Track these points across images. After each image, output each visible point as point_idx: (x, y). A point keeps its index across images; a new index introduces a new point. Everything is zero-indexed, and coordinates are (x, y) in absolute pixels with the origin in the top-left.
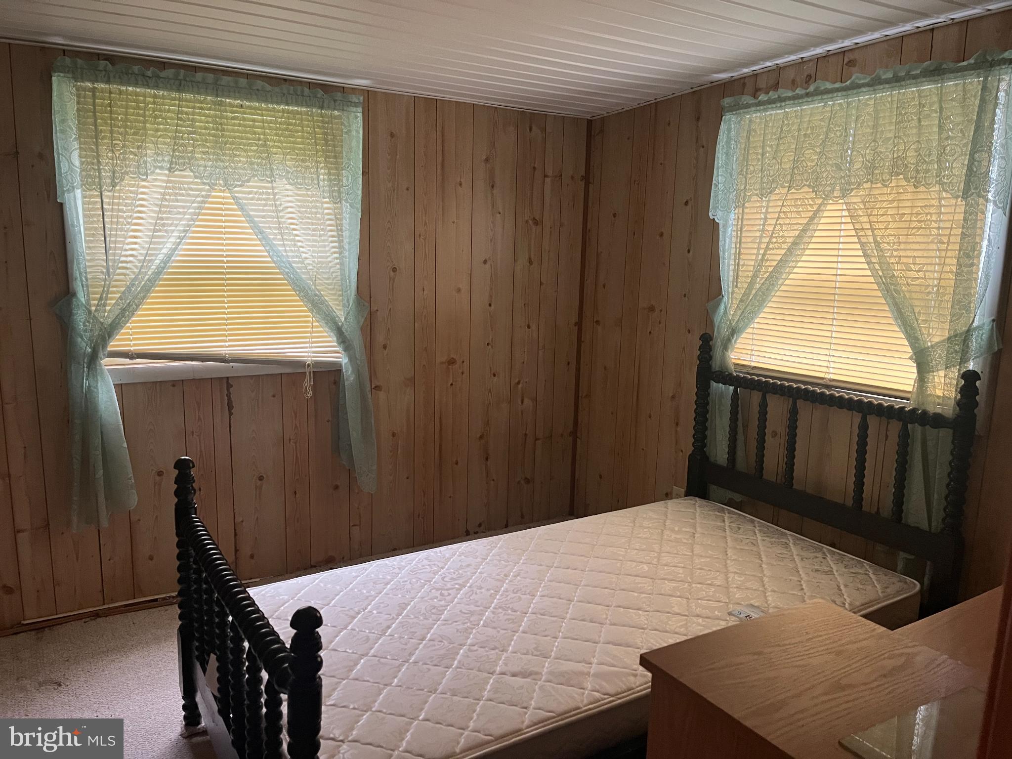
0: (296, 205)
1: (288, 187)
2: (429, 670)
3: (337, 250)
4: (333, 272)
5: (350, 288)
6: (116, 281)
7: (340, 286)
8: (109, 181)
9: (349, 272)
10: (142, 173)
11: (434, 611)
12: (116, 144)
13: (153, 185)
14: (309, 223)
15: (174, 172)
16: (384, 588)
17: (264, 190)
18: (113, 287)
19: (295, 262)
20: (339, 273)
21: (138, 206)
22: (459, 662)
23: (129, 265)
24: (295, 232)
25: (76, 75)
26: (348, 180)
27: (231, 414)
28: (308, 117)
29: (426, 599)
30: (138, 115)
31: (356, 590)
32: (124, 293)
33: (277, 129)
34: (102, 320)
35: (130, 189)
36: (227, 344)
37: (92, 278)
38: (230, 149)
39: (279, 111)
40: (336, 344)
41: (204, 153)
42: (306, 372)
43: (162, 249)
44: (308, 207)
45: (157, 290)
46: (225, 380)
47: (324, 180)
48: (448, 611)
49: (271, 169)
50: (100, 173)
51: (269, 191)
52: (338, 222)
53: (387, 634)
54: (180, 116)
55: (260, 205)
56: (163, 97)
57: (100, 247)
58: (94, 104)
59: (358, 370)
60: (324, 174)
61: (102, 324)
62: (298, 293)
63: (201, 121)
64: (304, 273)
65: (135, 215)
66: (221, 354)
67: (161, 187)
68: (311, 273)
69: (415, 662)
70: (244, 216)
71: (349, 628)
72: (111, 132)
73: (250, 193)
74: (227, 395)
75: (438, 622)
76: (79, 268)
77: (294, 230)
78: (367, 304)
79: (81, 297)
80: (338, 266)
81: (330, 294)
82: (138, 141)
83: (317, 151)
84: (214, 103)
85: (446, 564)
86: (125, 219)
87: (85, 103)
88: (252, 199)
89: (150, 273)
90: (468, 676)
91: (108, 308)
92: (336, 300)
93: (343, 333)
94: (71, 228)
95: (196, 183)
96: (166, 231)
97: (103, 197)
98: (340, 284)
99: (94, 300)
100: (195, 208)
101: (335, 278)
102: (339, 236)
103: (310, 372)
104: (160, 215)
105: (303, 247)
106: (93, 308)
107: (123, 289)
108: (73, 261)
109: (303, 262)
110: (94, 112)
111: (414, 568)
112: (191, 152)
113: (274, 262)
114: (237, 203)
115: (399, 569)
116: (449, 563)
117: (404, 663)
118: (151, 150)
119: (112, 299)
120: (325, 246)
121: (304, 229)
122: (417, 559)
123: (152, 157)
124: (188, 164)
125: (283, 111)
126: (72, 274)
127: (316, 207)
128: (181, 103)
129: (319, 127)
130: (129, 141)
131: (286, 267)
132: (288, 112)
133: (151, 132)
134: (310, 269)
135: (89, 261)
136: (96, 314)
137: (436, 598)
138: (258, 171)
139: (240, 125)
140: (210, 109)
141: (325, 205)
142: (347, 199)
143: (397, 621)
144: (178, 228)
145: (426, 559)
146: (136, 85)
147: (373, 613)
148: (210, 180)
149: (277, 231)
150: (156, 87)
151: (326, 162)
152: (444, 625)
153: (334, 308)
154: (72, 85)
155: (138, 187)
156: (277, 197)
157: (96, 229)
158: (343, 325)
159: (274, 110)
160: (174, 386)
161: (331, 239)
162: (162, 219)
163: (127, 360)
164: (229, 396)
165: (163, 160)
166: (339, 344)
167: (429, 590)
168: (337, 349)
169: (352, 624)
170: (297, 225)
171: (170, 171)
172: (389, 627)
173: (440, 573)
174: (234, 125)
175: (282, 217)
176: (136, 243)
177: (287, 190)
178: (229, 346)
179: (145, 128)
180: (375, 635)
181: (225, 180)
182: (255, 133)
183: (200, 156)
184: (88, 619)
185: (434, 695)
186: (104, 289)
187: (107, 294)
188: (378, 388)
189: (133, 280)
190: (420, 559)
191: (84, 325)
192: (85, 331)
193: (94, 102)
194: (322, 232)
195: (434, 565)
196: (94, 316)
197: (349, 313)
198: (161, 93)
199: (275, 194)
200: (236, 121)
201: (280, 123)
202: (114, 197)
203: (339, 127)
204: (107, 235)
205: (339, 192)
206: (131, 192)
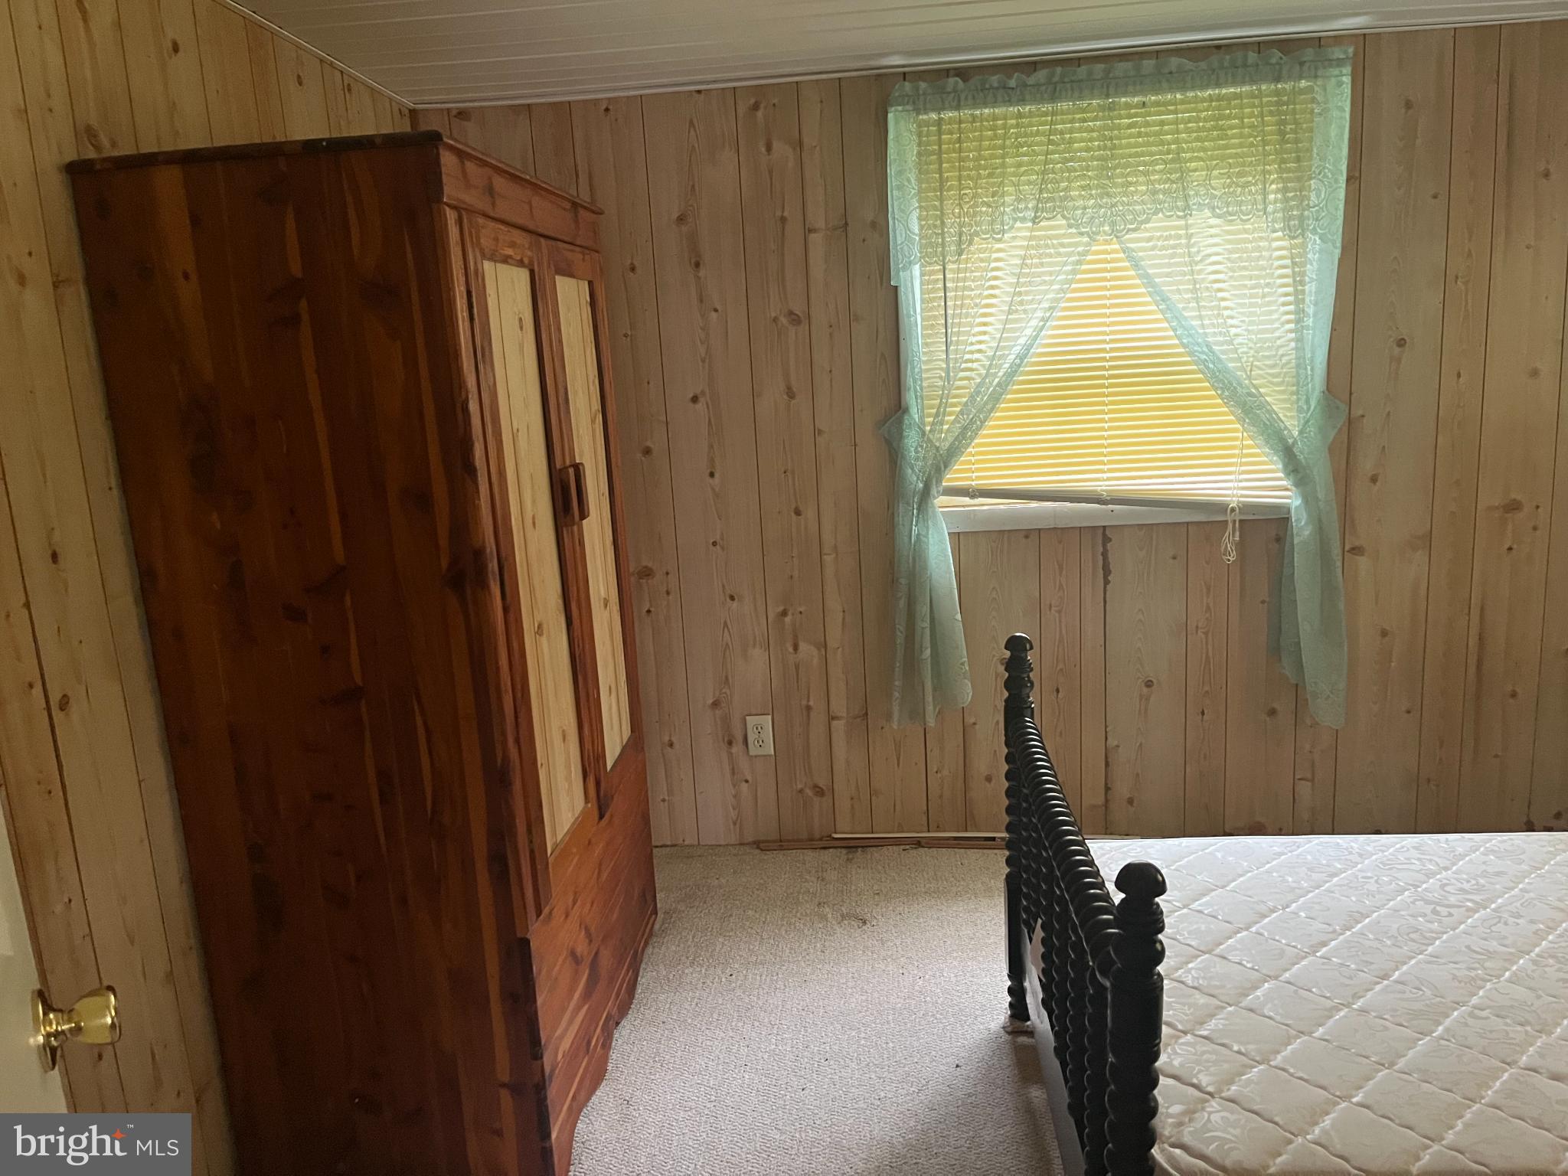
0: (1225, 249)
1: (1214, 221)
2: (1386, 1028)
3: (1292, 317)
4: (1283, 355)
5: (1312, 379)
6: (958, 388)
7: (1293, 377)
8: (953, 248)
9: (1313, 353)
10: (997, 232)
11: (1413, 936)
12: (966, 194)
13: (1011, 246)
14: (1243, 277)
15: (1039, 222)
16: (1327, 882)
17: (1173, 233)
18: (954, 397)
19: (1217, 343)
20: (1294, 356)
21: (989, 280)
22: (1447, 1030)
23: (975, 365)
24: (1220, 295)
25: (918, 104)
26: (1318, 196)
27: (1106, 582)
28: (1252, 100)
29: (1402, 913)
30: (994, 148)
31: (1274, 874)
32: (965, 405)
33: (1199, 130)
34: (937, 444)
35: (981, 255)
36: (1105, 476)
37: (929, 387)
38: (1123, 175)
39: (1203, 100)
40: (1281, 475)
41: (1083, 188)
42: (1227, 521)
43: (1018, 337)
44: (1245, 250)
45: (1009, 399)
46: (1101, 531)
47: (1275, 201)
48: (1445, 942)
49: (1186, 197)
50: (943, 239)
51: (1180, 232)
52: (1297, 269)
53: (1318, 954)
54: (1051, 137)
55: (1164, 257)
56: (1031, 114)
57: (940, 342)
58: (940, 143)
59: (1320, 521)
60: (1277, 191)
61: (937, 449)
62: (1219, 392)
63: (1082, 140)
64: (1232, 360)
65: (986, 293)
66: (1096, 491)
67: (1021, 247)
68: (1243, 360)
69: (1363, 1011)
70: (1139, 276)
71: (1253, 929)
72: (960, 178)
73: (1149, 239)
74: (1102, 554)
75: (1420, 956)
76: (913, 373)
77: (1220, 290)
78: (1344, 407)
79: (914, 413)
80: (1293, 344)
81: (1275, 391)
82: (993, 185)
83: (1266, 154)
84: (1102, 108)
85: (1454, 864)
86: (972, 299)
87: (928, 144)
88: (1153, 248)
89: (1001, 374)
90: (1457, 1056)
91: (946, 427)
92: (1284, 401)
93: (1295, 456)
94: (906, 319)
95: (1071, 235)
96: (1025, 311)
97: (947, 272)
98: (1294, 374)
99: (929, 416)
100: (1067, 273)
101: (1287, 364)
102: (1296, 293)
103: (1235, 521)
104: (1017, 289)
105: (1232, 317)
106: (928, 428)
107: (965, 400)
108: (906, 366)
109: (1231, 343)
110: (940, 152)
111: (1389, 860)
112: (1065, 189)
113: (1184, 346)
114: (1130, 258)
115: (1361, 855)
116: (1461, 863)
117: (1341, 1007)
118: (1011, 195)
119: (950, 414)
120: (1271, 313)
121: (1235, 287)
122: (1398, 846)
123: (1012, 205)
124: (1059, 207)
125: (1211, 99)
126: (905, 381)
127: (1259, 249)
128: (1054, 118)
129: (1271, 114)
130: (981, 188)
131: (1203, 352)
132: (1220, 98)
133: (1012, 169)
134: (1243, 353)
135: (926, 362)
136: (931, 436)
137: (1424, 915)
138: (1165, 202)
139: (1140, 135)
140: (1095, 119)
141: (1275, 244)
142: (1314, 228)
143: (1341, 937)
144: (1041, 306)
145: (1414, 847)
146: (995, 103)
147: (1299, 916)
148: (1091, 228)
149: (1190, 295)
150: (1022, 101)
151: (1281, 171)
152: (1429, 962)
153: (1281, 415)
154: (912, 120)
155: (991, 251)
156: (1193, 241)
157: (935, 317)
158: (1295, 442)
159: (1196, 99)
160: (1027, 537)
161: (1283, 299)
162: (1020, 294)
163: (967, 500)
164: (1105, 555)
165: (1026, 208)
166: (1288, 475)
167: (1411, 899)
168: (1284, 483)
169: (1258, 925)
170: (1224, 282)
171: (1034, 223)
172: (1324, 944)
173: (1438, 876)
174: (1130, 136)
175: (1200, 272)
176: (985, 333)
177: (1211, 227)
178: (1108, 479)
179: (1003, 165)
180: (1296, 950)
181: (1113, 224)
182: (1162, 143)
183: (1077, 193)
184: (908, 847)
185: (1387, 1071)
186: (941, 400)
187: (945, 407)
188: (1356, 550)
189: (979, 385)
190: (1403, 847)
191: (917, 452)
192: (917, 459)
193: (940, 139)
194: (1266, 290)
195: (1431, 860)
196: (928, 438)
197: (1307, 421)
198: (1028, 108)
199: (1189, 237)
200: (1133, 130)
201: (1205, 120)
202: (959, 270)
203: (1307, 108)
204: (949, 325)
205: (1301, 218)
206: (982, 260)
